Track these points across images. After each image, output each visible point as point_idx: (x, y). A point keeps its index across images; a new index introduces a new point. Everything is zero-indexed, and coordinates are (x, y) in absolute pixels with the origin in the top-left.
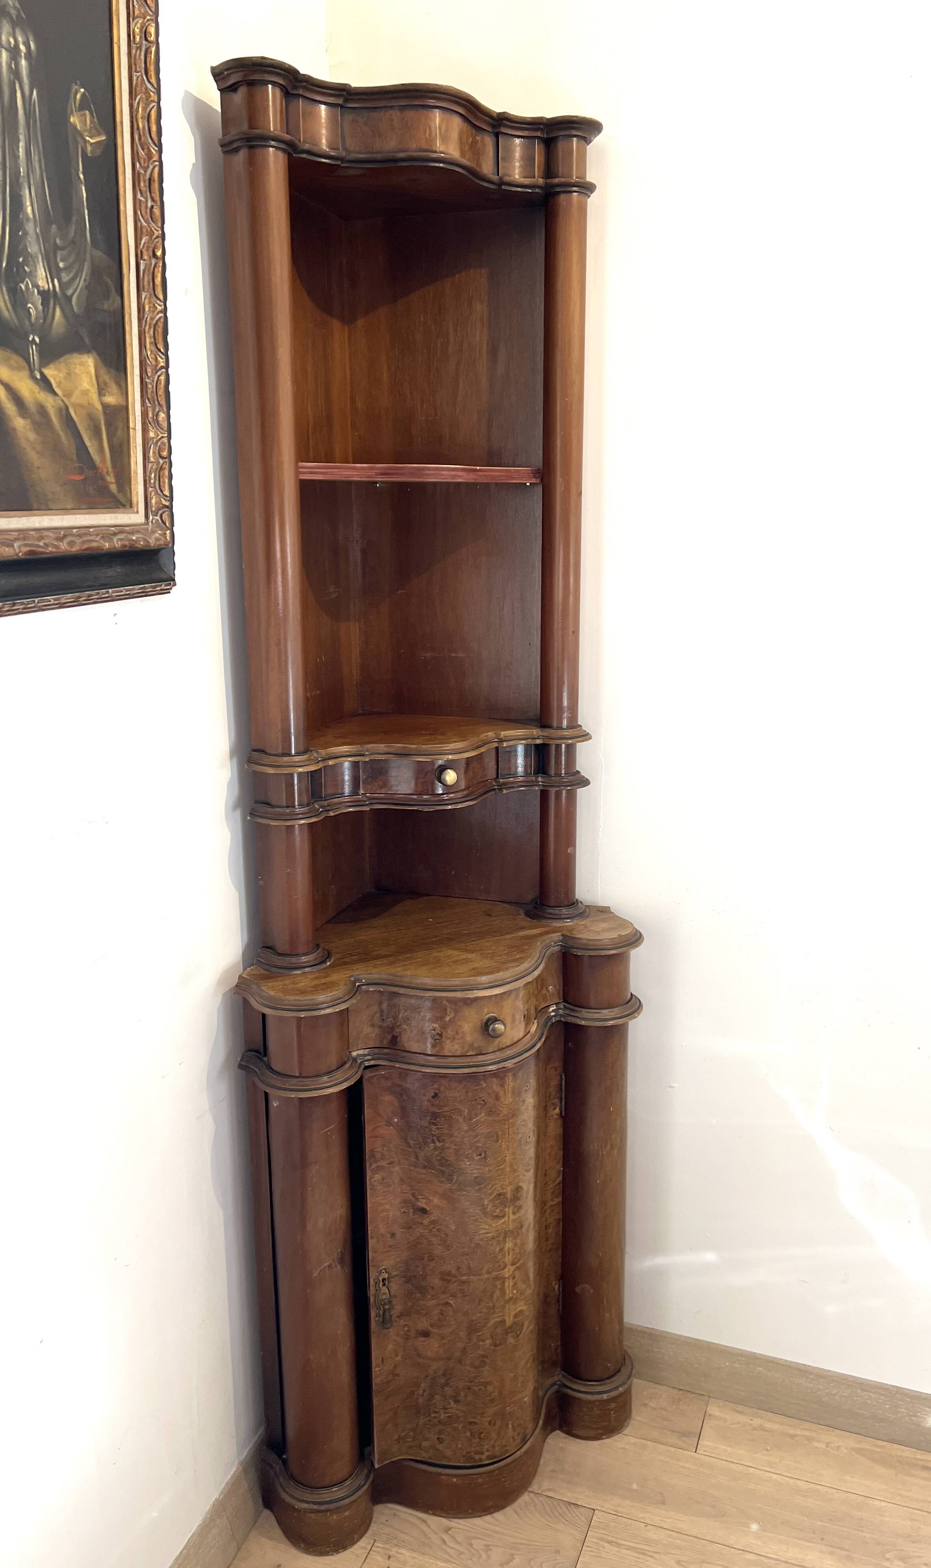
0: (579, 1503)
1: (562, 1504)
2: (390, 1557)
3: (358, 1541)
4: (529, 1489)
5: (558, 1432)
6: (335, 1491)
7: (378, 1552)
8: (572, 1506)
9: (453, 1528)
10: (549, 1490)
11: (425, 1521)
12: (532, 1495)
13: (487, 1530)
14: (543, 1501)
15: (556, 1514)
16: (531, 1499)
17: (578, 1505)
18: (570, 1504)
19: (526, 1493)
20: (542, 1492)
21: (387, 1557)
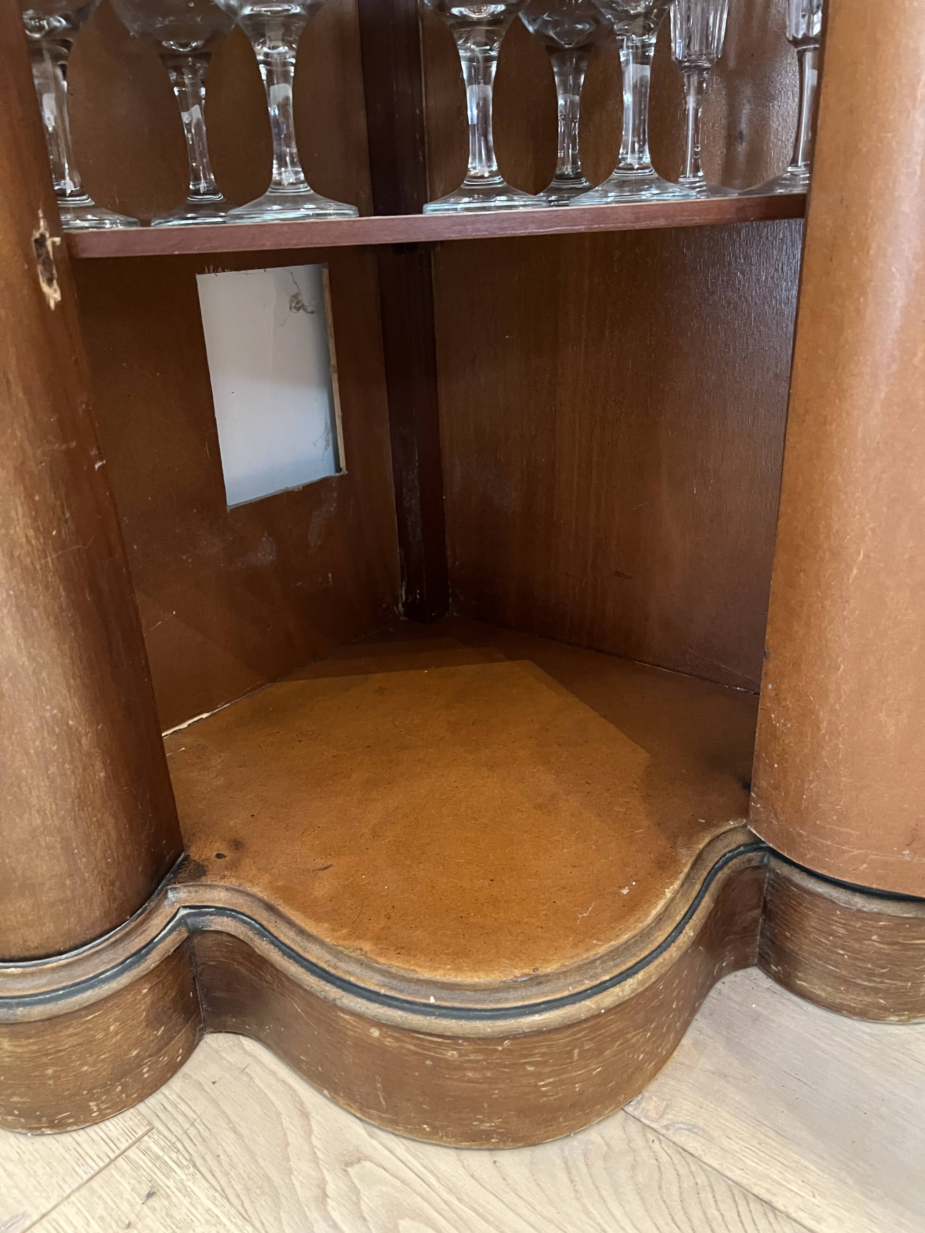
0: (779, 1203)
1: (721, 1189)
2: (150, 1195)
3: (103, 1117)
4: (629, 1109)
5: (755, 972)
6: (13, 975)
7: (136, 1167)
8: (754, 1206)
9: (367, 1158)
10: (692, 1128)
11: (305, 1115)
12: (633, 1128)
13: (460, 1200)
14: (664, 1158)
15: (696, 1214)
16: (630, 1141)
17: (774, 1209)
18: (748, 1194)
19: (620, 1116)
20: (666, 1127)
21: (145, 1190)
